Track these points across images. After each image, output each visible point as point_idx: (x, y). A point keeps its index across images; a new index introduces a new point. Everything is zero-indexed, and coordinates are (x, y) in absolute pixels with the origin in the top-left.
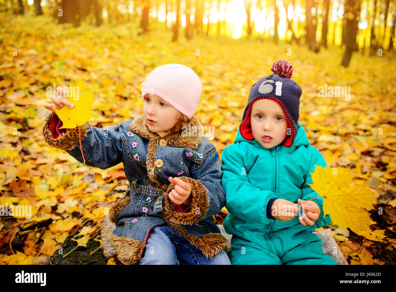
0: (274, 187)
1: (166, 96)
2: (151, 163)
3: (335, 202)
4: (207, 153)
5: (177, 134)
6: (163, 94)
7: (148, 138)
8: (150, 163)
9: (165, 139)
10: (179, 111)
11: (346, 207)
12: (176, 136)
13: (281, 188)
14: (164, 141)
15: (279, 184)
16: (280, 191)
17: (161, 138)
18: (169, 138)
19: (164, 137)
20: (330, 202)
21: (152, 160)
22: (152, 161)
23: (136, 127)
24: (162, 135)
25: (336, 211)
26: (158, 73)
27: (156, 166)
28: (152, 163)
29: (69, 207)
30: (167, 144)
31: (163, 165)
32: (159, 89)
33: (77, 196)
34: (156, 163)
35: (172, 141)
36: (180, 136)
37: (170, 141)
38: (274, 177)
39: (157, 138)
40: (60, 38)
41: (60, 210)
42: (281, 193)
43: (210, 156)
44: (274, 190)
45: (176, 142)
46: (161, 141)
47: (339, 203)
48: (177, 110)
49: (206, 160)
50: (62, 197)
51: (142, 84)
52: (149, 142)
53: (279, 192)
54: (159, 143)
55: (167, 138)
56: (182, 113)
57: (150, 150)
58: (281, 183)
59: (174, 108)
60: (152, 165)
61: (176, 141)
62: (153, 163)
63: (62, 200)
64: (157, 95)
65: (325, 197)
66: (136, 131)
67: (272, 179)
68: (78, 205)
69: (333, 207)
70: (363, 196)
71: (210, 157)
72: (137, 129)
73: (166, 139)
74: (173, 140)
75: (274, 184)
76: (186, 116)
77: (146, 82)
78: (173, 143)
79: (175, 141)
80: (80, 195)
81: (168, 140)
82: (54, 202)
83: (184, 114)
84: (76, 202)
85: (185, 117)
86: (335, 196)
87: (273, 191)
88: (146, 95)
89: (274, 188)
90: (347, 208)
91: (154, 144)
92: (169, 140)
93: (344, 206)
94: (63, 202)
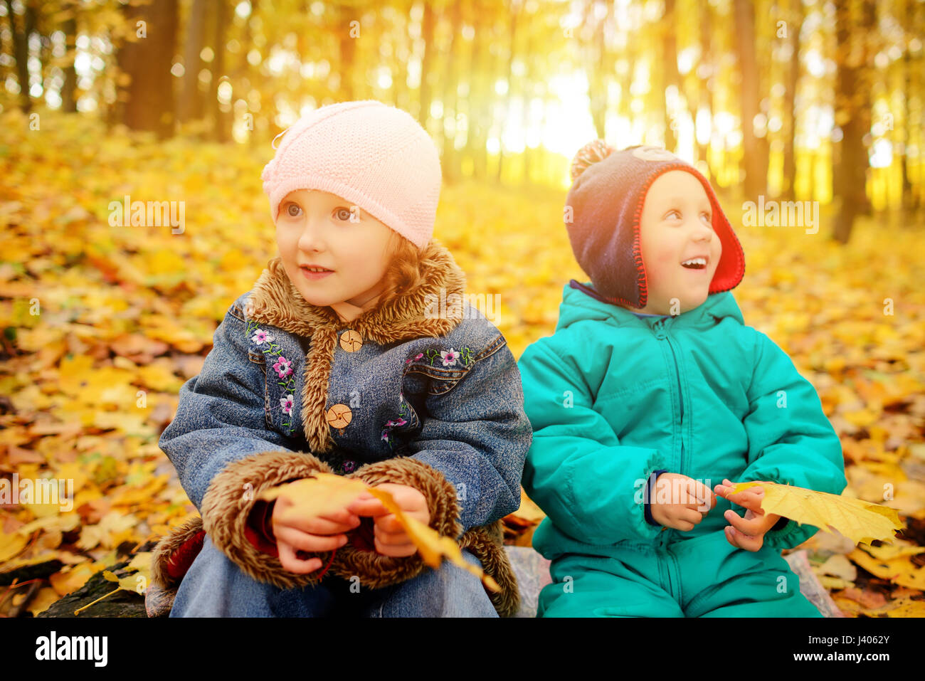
0: (678, 412)
1: (353, 189)
2: (316, 416)
4: (487, 351)
5: (391, 309)
6: (343, 185)
7: (306, 334)
8: (312, 417)
9: (357, 329)
10: (393, 231)
12: (387, 317)
13: (696, 414)
14: (353, 334)
15: (691, 402)
16: (695, 421)
17: (344, 327)
18: (367, 325)
19: (353, 322)
21: (319, 407)
22: (317, 411)
23: (265, 306)
24: (348, 314)
26: (312, 126)
27: (330, 426)
28: (320, 416)
29: (111, 532)
30: (363, 344)
31: (353, 418)
32: (327, 172)
33: (135, 509)
34: (330, 416)
35: (376, 330)
36: (400, 314)
37: (372, 332)
38: (674, 386)
39: (333, 328)
41: (86, 541)
42: (697, 425)
43: (491, 360)
44: (679, 419)
45: (389, 332)
46: (346, 336)
48: (389, 228)
49: (479, 369)
50: (92, 510)
51: (265, 170)
52: (311, 344)
53: (691, 424)
54: (339, 343)
55: (361, 326)
56: (403, 234)
57: (311, 375)
58: (694, 400)
59: (381, 222)
60: (321, 423)
61: (390, 329)
62: (323, 417)
63: (93, 516)
64: (325, 189)
66: (268, 317)
67: (671, 391)
68: (134, 527)
71: (493, 363)
72: (270, 312)
73: (359, 326)
74: (381, 327)
75: (678, 403)
76: (413, 244)
77: (281, 158)
78: (379, 335)
79: (386, 329)
80: (144, 506)
81: (364, 330)
82: (71, 523)
83: (408, 238)
84: (131, 521)
85: (410, 245)
87: (678, 424)
88: (287, 196)
89: (677, 416)
91: (324, 350)
92: (369, 329)
94: (96, 523)
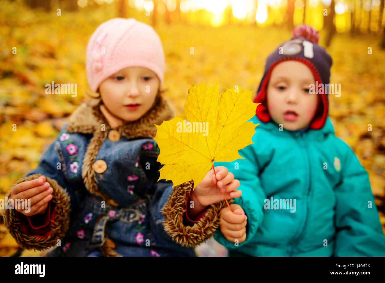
3: (218, 143)
9: (117, 130)
11: (222, 127)
14: (115, 132)
17: (112, 129)
20: (220, 151)
22: (89, 163)
25: (231, 142)
27: (95, 171)
30: (120, 138)
31: (107, 169)
34: (95, 166)
40: (29, 25)
47: (219, 138)
54: (108, 136)
57: (89, 148)
60: (90, 169)
62: (92, 166)
65: (213, 160)
69: (226, 147)
70: (201, 101)
86: (209, 145)
90: (223, 125)
91: (99, 138)
93: (222, 129)
